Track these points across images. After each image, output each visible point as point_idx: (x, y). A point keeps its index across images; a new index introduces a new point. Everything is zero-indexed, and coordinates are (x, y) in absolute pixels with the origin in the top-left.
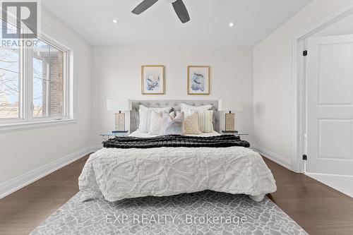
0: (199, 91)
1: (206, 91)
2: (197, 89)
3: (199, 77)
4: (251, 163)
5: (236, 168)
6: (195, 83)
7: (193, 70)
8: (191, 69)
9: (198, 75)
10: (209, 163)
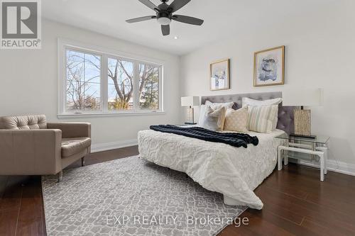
0: (270, 81)
1: (279, 80)
2: (267, 78)
3: (270, 63)
4: (211, 158)
5: (200, 159)
6: (263, 72)
7: (261, 57)
8: (259, 55)
9: (268, 61)
10: (183, 150)
